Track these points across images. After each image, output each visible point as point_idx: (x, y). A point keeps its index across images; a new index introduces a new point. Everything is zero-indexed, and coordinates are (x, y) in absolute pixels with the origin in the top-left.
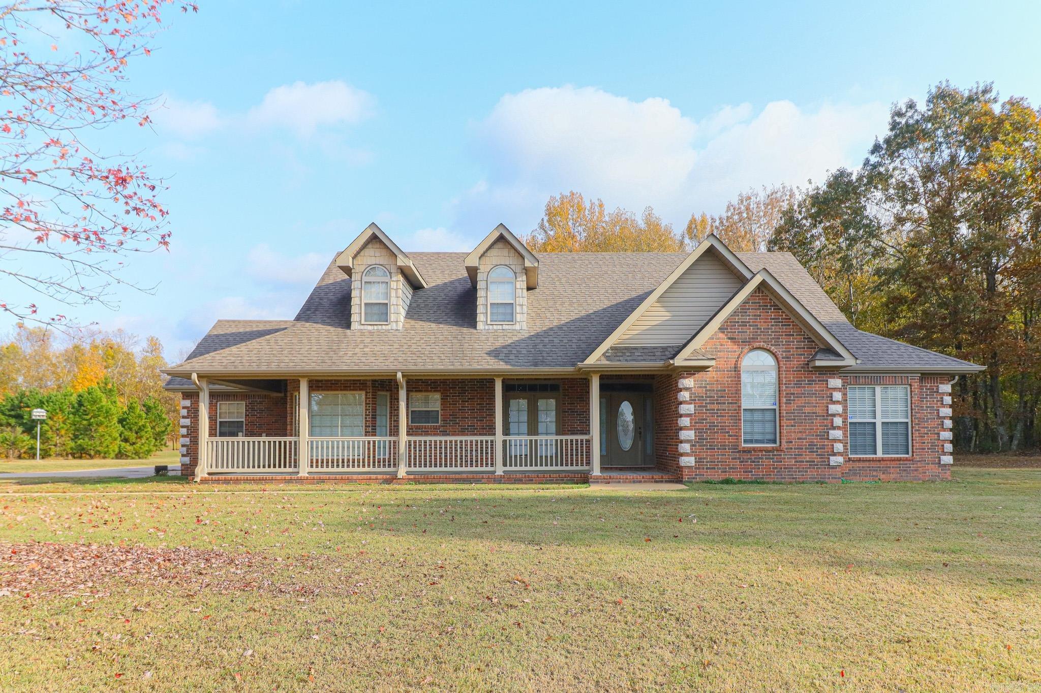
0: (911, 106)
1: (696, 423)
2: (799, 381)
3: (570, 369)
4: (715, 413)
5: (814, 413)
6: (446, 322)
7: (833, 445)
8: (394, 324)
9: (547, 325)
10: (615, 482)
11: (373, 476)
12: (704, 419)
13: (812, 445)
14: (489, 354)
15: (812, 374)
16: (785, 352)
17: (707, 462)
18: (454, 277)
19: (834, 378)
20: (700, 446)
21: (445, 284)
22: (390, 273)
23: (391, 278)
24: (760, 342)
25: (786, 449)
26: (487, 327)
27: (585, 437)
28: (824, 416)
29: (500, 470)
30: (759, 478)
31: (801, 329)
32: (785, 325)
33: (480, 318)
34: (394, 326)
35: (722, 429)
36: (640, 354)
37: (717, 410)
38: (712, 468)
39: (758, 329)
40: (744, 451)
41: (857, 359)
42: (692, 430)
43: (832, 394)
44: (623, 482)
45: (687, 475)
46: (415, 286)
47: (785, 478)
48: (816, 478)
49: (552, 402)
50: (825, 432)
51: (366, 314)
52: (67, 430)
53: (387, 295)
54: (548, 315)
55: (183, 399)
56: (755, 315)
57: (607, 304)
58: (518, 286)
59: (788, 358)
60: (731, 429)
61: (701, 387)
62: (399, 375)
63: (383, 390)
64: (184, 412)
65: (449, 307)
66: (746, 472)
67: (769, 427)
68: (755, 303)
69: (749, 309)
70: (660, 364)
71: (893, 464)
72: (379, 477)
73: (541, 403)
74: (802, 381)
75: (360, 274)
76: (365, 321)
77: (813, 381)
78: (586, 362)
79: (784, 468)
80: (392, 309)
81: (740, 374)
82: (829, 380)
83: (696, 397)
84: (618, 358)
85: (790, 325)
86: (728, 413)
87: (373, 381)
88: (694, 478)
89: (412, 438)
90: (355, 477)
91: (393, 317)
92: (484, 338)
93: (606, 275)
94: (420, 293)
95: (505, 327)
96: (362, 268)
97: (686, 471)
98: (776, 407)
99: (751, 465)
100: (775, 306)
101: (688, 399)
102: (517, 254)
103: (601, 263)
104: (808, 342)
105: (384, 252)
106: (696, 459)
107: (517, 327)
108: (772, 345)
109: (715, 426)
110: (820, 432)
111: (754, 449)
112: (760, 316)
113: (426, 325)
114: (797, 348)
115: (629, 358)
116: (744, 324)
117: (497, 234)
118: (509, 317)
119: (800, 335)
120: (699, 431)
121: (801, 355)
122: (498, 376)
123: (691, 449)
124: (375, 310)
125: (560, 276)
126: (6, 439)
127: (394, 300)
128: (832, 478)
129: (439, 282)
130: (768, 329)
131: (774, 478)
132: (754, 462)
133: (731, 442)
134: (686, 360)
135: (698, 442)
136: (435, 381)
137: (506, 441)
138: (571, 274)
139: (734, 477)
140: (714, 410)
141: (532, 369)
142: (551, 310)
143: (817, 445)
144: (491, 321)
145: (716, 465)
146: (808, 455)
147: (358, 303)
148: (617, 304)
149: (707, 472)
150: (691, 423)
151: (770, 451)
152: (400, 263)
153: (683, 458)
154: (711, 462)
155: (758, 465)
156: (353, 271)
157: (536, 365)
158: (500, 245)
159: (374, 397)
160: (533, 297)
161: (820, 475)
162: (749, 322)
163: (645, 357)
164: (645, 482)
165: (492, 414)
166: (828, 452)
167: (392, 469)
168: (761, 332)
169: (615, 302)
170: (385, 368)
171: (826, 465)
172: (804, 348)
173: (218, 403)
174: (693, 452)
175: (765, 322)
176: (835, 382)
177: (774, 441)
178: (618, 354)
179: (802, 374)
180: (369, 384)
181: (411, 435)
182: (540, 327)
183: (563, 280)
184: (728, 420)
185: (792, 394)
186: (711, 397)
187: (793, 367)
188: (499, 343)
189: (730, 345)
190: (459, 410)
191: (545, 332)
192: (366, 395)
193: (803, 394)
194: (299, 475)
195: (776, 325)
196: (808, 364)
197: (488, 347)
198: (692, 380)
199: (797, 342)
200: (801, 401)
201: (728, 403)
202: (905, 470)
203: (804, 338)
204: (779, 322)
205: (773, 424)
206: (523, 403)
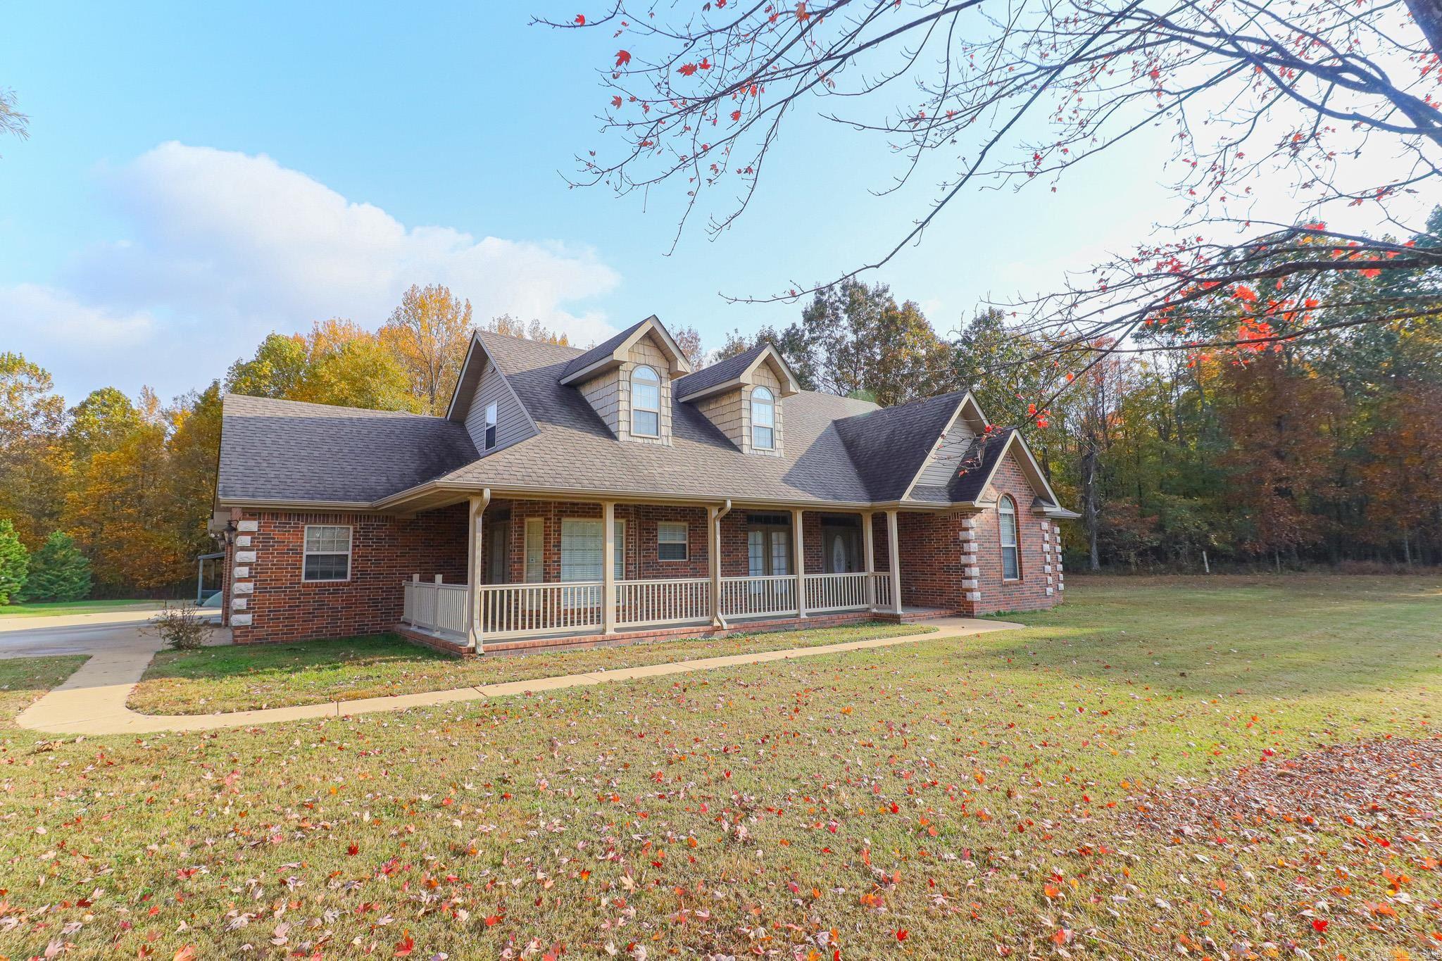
2: (1028, 523)
4: (988, 551)
5: (1036, 550)
7: (1047, 578)
8: (665, 439)
13: (1037, 579)
14: (786, 483)
15: (1034, 518)
16: (1020, 497)
17: (987, 596)
19: (1045, 522)
20: (982, 581)
22: (661, 377)
23: (661, 382)
24: (1007, 488)
28: (1040, 553)
30: (1013, 609)
31: (1026, 478)
32: (1018, 475)
33: (746, 440)
34: (664, 441)
35: (992, 566)
37: (989, 548)
38: (990, 602)
39: (1005, 477)
40: (1005, 585)
42: (976, 566)
43: (1044, 535)
45: (976, 609)
47: (1027, 608)
49: (783, 535)
50: (1041, 567)
51: (635, 423)
53: (658, 403)
58: (777, 411)
59: (1021, 503)
60: (997, 566)
61: (980, 527)
64: (246, 541)
66: (1007, 604)
67: (1010, 564)
73: (774, 535)
74: (1030, 523)
75: (628, 373)
76: (634, 432)
77: (1034, 524)
78: (903, 499)
79: (1025, 599)
80: (663, 421)
81: (999, 516)
82: (1042, 523)
83: (978, 535)
84: (924, 497)
86: (994, 551)
87: (635, 506)
88: (980, 612)
90: (676, 631)
91: (664, 431)
95: (766, 453)
96: (631, 367)
97: (975, 606)
98: (1015, 546)
99: (1009, 598)
100: (1018, 462)
101: (973, 538)
102: (774, 377)
104: (1032, 490)
105: (654, 352)
106: (980, 593)
107: (777, 454)
108: (1012, 492)
109: (989, 563)
111: (1010, 583)
112: (1006, 465)
114: (1026, 494)
116: (1003, 475)
118: (768, 443)
119: (1025, 484)
120: (981, 568)
121: (1029, 501)
123: (977, 584)
124: (645, 420)
127: (664, 410)
130: (1010, 477)
132: (1010, 595)
133: (997, 578)
134: (981, 502)
135: (982, 577)
136: (684, 509)
139: (1001, 609)
140: (987, 548)
144: (755, 445)
145: (992, 599)
146: (1036, 587)
147: (627, 408)
149: (987, 606)
150: (976, 560)
153: (971, 594)
154: (989, 596)
155: (1013, 597)
156: (621, 369)
161: (1042, 604)
166: (1045, 584)
168: (1007, 480)
171: (1045, 595)
172: (1030, 495)
173: (306, 527)
174: (978, 587)
175: (1012, 473)
176: (1045, 525)
177: (1016, 576)
178: (915, 493)
179: (1029, 518)
180: (632, 510)
182: (790, 456)
184: (995, 557)
185: (1025, 534)
186: (985, 535)
187: (1024, 511)
191: (801, 461)
193: (1030, 534)
195: (1014, 475)
196: (1032, 510)
198: (975, 520)
199: (1026, 488)
200: (1029, 541)
201: (994, 542)
203: (1030, 487)
204: (1018, 472)
205: (1014, 560)
206: (759, 537)
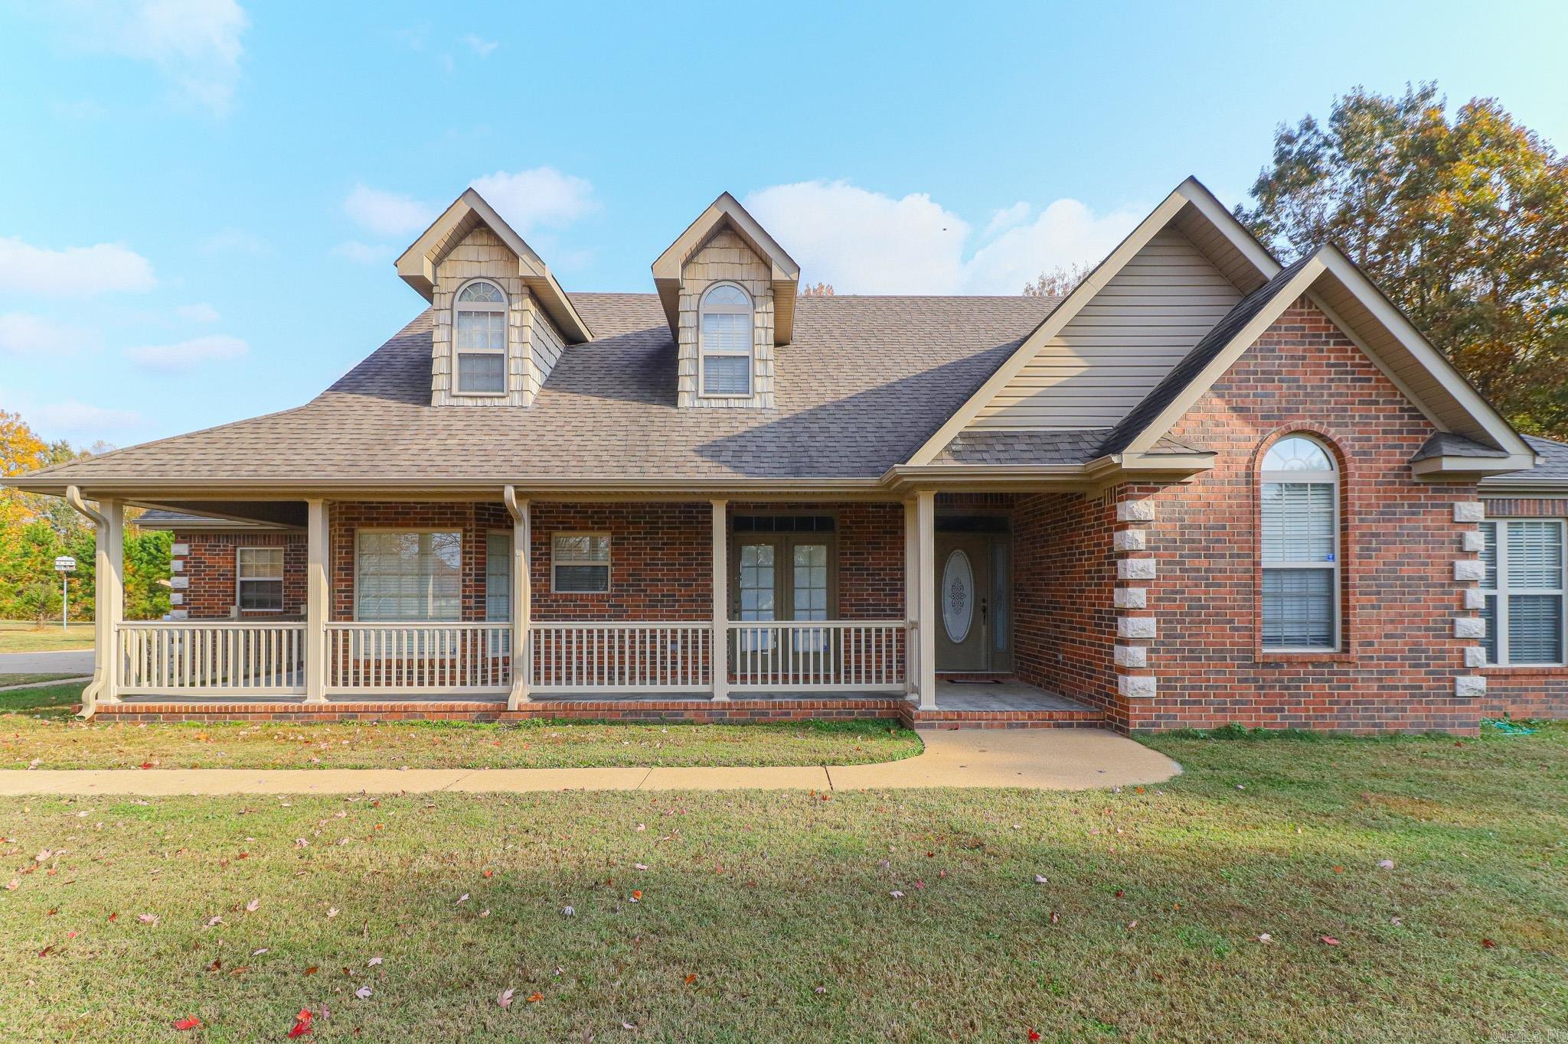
0: (1309, 125)
1: (1159, 599)
2: (1389, 506)
3: (871, 481)
4: (1202, 578)
5: (1421, 578)
6: (620, 396)
7: (1463, 651)
8: (517, 397)
9: (814, 401)
10: (970, 726)
11: (459, 704)
12: (1176, 592)
13: (1417, 651)
14: (700, 451)
15: (1419, 491)
16: (1359, 440)
17: (1183, 688)
18: (643, 327)
19: (1467, 499)
20: (1168, 651)
21: (626, 336)
22: (509, 294)
23: (510, 304)
24: (1304, 417)
25: (1361, 658)
26: (697, 404)
27: (895, 624)
28: (1443, 585)
29: (722, 690)
30: (1297, 725)
31: (1394, 387)
32: (1360, 380)
33: (685, 384)
34: (516, 400)
35: (1217, 614)
36: (1024, 447)
37: (1207, 570)
38: (1195, 702)
39: (1298, 387)
40: (1266, 665)
41: (1536, 454)
42: (1149, 615)
43: (1461, 535)
44: (988, 727)
45: (1137, 717)
46: (571, 337)
47: (1356, 725)
48: (1424, 724)
49: (822, 551)
50: (1444, 621)
51: (460, 376)
52: (137, 585)
53: (503, 338)
54: (815, 384)
55: (176, 542)
56: (1293, 357)
57: (920, 368)
58: (758, 323)
59: (1365, 453)
60: (1236, 615)
61: (1171, 520)
62: (510, 493)
63: (500, 527)
64: (177, 565)
65: (629, 370)
66: (1271, 710)
67: (1315, 610)
68: (1294, 329)
69: (1279, 343)
70: (1074, 467)
71: (1532, 684)
72: (472, 704)
73: (802, 554)
74: (1396, 506)
75: (449, 297)
76: (460, 390)
77: (1420, 506)
78: (911, 463)
79: (1356, 703)
80: (513, 366)
81: (1258, 490)
82: (1458, 504)
83: (1160, 540)
84: (978, 456)
85: (1369, 380)
86: (1231, 578)
87: (478, 508)
88: (1153, 725)
89: (543, 625)
90: (420, 704)
91: (514, 383)
92: (691, 422)
93: (909, 326)
94: (579, 349)
95: (732, 403)
96: (453, 285)
97: (1136, 709)
98: (1335, 565)
99: (1282, 695)
100: (1337, 336)
101: (1142, 546)
102: (756, 259)
103: (897, 308)
104: (1410, 417)
105: (496, 253)
106: (1158, 680)
107: (757, 403)
108: (1329, 424)
109: (1202, 607)
110: (1435, 622)
111: (1289, 660)
112: (1304, 358)
113: (580, 400)
114: (1385, 432)
115: (1002, 456)
116: (1268, 376)
117: (716, 216)
118: (739, 385)
119: (1392, 402)
120: (1166, 619)
121: (1395, 447)
122: (719, 496)
123: (1149, 659)
124: (480, 367)
125: (830, 326)
126: (32, 599)
127: (515, 350)
128: (1460, 725)
129: (615, 334)
130: (1322, 387)
131: (1332, 725)
132: (1287, 688)
133: (1237, 644)
134: (1147, 455)
135: (1163, 644)
137: (734, 630)
138: (848, 323)
139: (1244, 722)
140: (1198, 570)
141: (792, 480)
142: (819, 376)
143: (1427, 651)
144: (706, 391)
145: (1205, 695)
146: (1408, 673)
147: (446, 353)
148: (940, 369)
149: (1183, 710)
150: (1148, 599)
151: (1324, 664)
152: (524, 271)
153: (1130, 679)
154: (1193, 688)
155: (1298, 695)
156: (435, 290)
157: (797, 472)
158: (723, 241)
159: (481, 541)
160: (783, 357)
161: (1434, 717)
162: (1279, 373)
163: (1038, 454)
164: (1034, 726)
165: (708, 575)
166: (1451, 666)
167: (500, 689)
168: (1307, 395)
169: (935, 366)
170: (481, 476)
171: (1448, 695)
172: (1400, 432)
173: (238, 550)
174: (1152, 666)
175: (1315, 373)
176: (1471, 509)
177: (1329, 641)
178: (978, 448)
179: (1396, 490)
180: (471, 513)
181: (542, 617)
182: (799, 404)
183: (837, 333)
184: (1231, 593)
185: (1373, 535)
186: (1193, 541)
187: (1377, 476)
188: (722, 432)
189: (1236, 423)
190: (646, 565)
191: (811, 413)
192: (464, 536)
193: (1397, 535)
194: (305, 703)
195: (1340, 380)
196: (1410, 469)
197: (699, 438)
198: (1152, 503)
199: (1386, 417)
200: (1391, 553)
201: (1231, 556)
202: (1557, 696)
203: (1402, 410)
204: (1347, 373)
205: (1323, 602)
206: (767, 552)
